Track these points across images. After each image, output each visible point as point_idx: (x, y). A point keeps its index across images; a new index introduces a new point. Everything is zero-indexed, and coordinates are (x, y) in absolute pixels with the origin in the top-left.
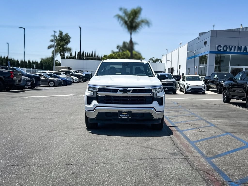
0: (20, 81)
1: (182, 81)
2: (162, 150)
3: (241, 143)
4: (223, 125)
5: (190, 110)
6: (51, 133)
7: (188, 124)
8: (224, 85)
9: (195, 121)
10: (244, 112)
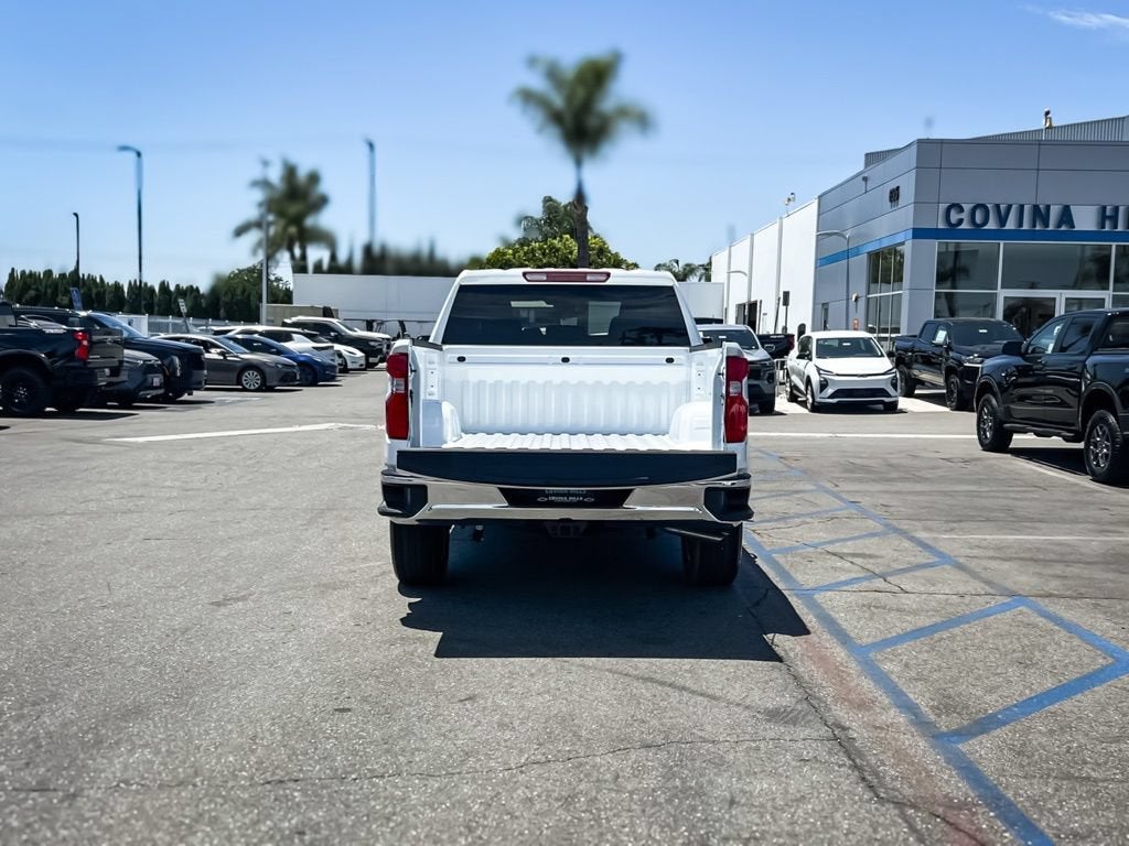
0: (115, 371)
1: (798, 357)
2: (724, 692)
3: (1085, 649)
4: (991, 558)
5: (837, 486)
6: (223, 610)
7: (834, 554)
8: (984, 372)
9: (868, 541)
10: (1074, 493)
